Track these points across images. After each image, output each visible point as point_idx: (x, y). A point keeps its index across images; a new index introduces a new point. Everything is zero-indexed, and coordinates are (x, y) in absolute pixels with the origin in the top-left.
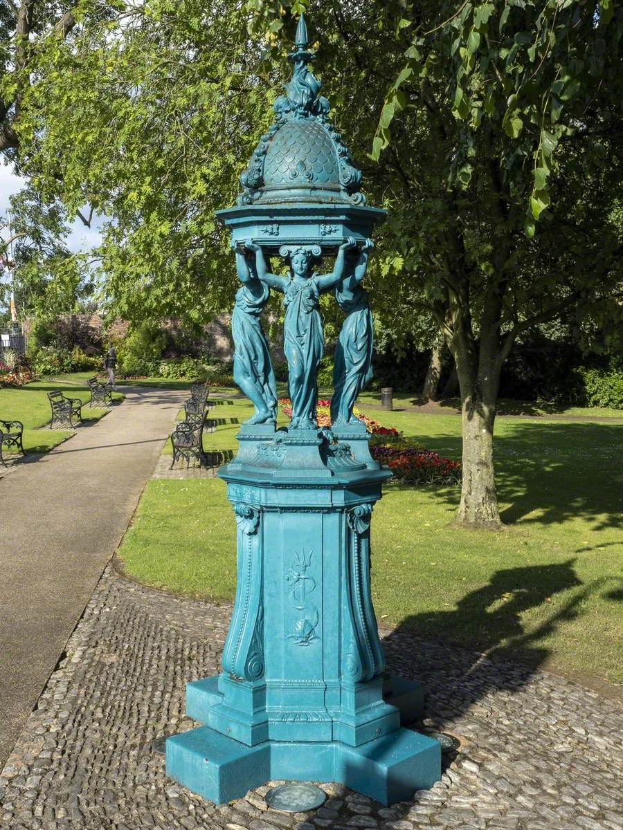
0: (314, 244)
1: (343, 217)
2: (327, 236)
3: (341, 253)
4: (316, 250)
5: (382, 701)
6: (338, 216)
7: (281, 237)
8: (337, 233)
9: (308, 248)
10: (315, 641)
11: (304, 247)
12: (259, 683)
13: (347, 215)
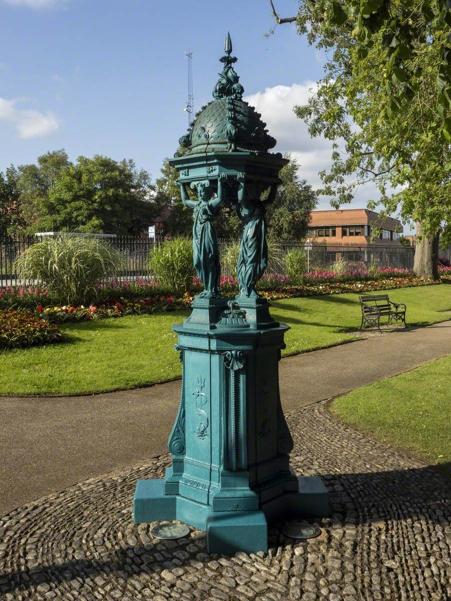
0: (205, 180)
1: (215, 161)
2: (211, 173)
3: (219, 183)
4: (206, 183)
5: (248, 488)
6: (213, 160)
7: (190, 176)
8: (216, 171)
9: (203, 182)
10: (206, 437)
11: (201, 182)
12: (180, 457)
13: (217, 159)
